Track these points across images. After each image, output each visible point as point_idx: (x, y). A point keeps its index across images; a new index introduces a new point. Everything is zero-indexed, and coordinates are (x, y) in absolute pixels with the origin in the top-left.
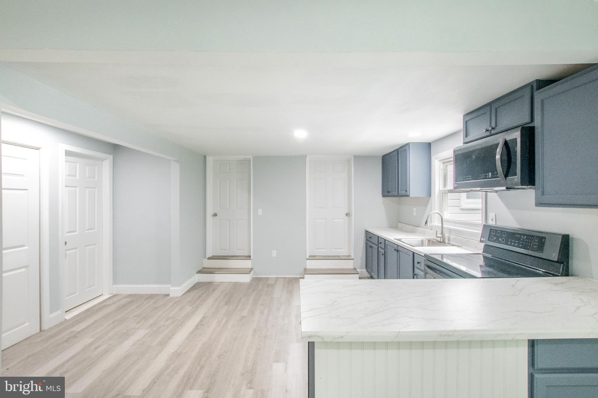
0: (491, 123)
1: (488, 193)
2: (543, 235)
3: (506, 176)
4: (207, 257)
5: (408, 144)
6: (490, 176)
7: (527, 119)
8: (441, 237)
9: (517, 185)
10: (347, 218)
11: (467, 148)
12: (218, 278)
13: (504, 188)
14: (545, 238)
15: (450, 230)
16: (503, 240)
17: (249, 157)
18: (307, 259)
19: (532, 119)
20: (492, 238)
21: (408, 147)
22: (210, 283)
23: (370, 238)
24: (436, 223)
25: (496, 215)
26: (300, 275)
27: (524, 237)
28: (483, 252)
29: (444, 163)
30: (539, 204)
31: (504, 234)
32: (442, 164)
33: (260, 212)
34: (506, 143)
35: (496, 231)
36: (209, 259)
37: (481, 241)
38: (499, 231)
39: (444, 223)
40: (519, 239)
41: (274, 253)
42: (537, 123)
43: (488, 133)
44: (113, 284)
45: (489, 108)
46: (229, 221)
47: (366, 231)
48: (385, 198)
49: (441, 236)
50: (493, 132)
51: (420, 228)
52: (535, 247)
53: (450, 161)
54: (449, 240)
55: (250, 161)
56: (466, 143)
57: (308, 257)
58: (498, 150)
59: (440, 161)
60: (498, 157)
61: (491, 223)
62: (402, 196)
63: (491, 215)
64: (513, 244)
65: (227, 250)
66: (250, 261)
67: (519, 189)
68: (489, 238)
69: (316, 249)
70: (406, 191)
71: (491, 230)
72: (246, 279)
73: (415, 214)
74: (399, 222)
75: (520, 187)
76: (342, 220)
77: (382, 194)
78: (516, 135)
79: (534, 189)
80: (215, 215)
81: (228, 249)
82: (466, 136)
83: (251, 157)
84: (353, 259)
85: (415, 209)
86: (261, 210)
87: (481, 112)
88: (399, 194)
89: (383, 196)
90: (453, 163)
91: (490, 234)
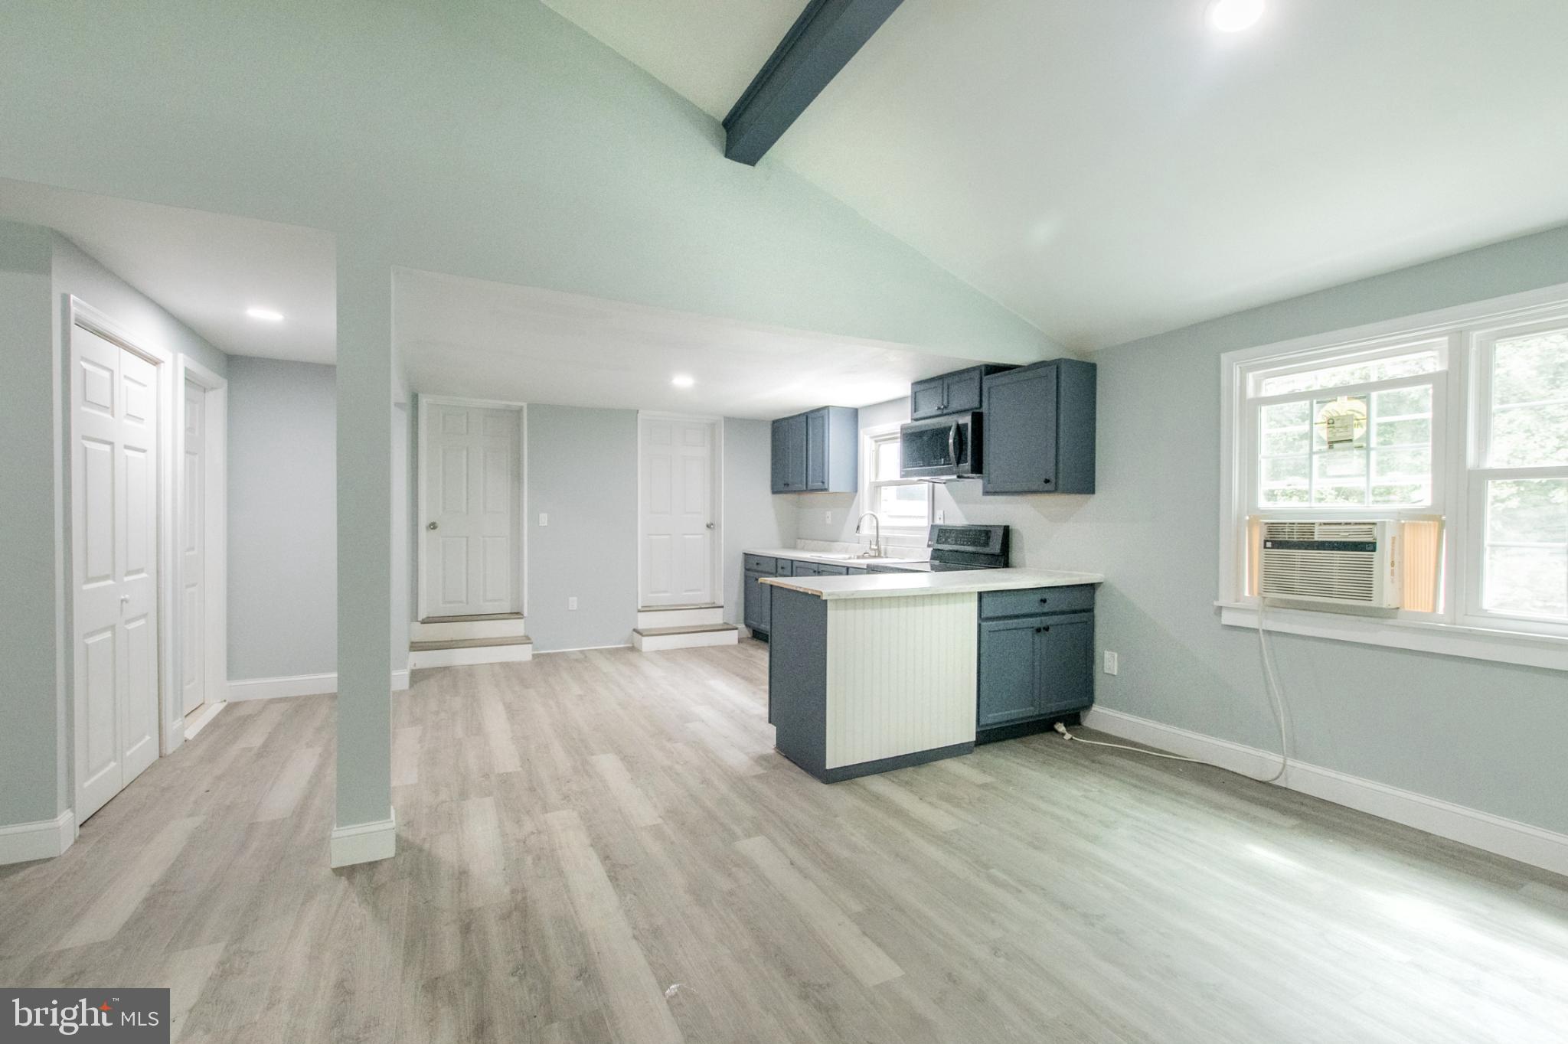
0: (943, 401)
1: (936, 484)
2: (989, 529)
3: (958, 463)
4: (420, 619)
5: (826, 408)
6: (943, 463)
7: (976, 404)
8: (875, 550)
9: (967, 473)
10: (708, 532)
11: (916, 427)
12: (460, 658)
13: (955, 477)
14: (990, 531)
15: (887, 539)
17: (520, 404)
18: (639, 611)
19: (981, 406)
20: (941, 540)
21: (827, 413)
22: (445, 669)
23: (757, 564)
24: (867, 530)
25: (944, 512)
26: (625, 644)
27: (972, 533)
28: (931, 559)
29: (876, 441)
30: (986, 493)
31: (954, 533)
32: (873, 443)
33: (544, 519)
34: (958, 427)
35: (945, 530)
36: (423, 622)
37: (929, 546)
38: (948, 531)
39: (880, 531)
40: (968, 537)
41: (573, 602)
42: (985, 409)
43: (939, 412)
44: (228, 679)
45: (941, 382)
46: (467, 541)
47: (745, 554)
48: (774, 495)
49: (876, 548)
50: (945, 411)
51: (838, 543)
52: (982, 541)
53: (896, 438)
54: (885, 553)
55: (520, 411)
56: (917, 420)
57: (640, 608)
58: (951, 433)
59: (872, 438)
60: (951, 441)
61: (939, 522)
62: (813, 491)
63: (939, 513)
64: (962, 542)
65: (461, 602)
66: (522, 620)
67: (968, 478)
68: (938, 540)
69: (652, 593)
70: (823, 483)
71: (940, 530)
72: (523, 654)
73: (829, 521)
74: (799, 538)
75: (970, 475)
76: (700, 536)
77: (772, 488)
78: (966, 420)
79: (982, 478)
80: (433, 526)
81: (465, 601)
82: (915, 412)
83: (525, 405)
84: (722, 607)
85: (829, 514)
86: (546, 515)
87: (933, 385)
88: (809, 488)
89: (774, 492)
90: (899, 440)
91: (939, 536)
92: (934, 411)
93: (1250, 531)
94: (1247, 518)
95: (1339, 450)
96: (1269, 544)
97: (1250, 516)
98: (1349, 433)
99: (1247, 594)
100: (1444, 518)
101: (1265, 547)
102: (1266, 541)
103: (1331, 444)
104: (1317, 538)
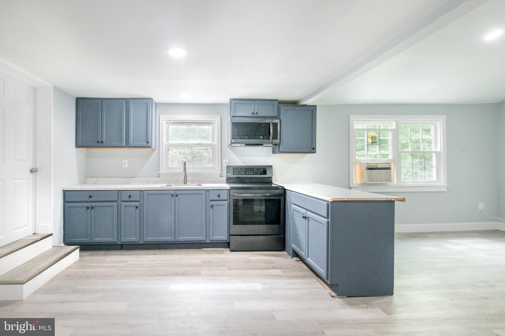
0: (254, 110)
5: (150, 99)
7: (276, 114)
10: (31, 176)
14: (266, 168)
16: (243, 173)
19: (278, 116)
20: (235, 173)
21: (150, 102)
23: (89, 197)
25: (228, 160)
27: (255, 169)
29: (167, 123)
31: (243, 169)
34: (273, 124)
35: (237, 168)
38: (239, 168)
40: (253, 171)
43: (253, 115)
45: (253, 102)
47: (64, 191)
48: (77, 149)
50: (256, 116)
52: (262, 173)
59: (165, 121)
62: (135, 147)
64: (250, 173)
68: (233, 173)
70: (148, 142)
71: (234, 168)
73: (126, 166)
74: (89, 177)
76: (26, 180)
77: (76, 144)
84: (52, 234)
85: (126, 161)
87: (248, 102)
89: (77, 146)
91: (234, 171)
92: (250, 114)
93: (354, 165)
94: (354, 162)
95: (374, 144)
96: (368, 169)
97: (355, 161)
98: (375, 141)
99: (354, 183)
100: (395, 162)
101: (367, 170)
102: (367, 168)
103: (372, 143)
104: (379, 167)
